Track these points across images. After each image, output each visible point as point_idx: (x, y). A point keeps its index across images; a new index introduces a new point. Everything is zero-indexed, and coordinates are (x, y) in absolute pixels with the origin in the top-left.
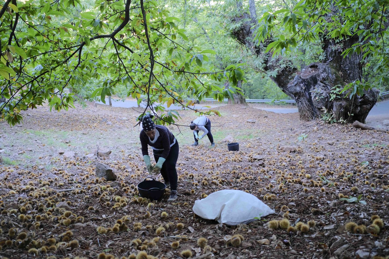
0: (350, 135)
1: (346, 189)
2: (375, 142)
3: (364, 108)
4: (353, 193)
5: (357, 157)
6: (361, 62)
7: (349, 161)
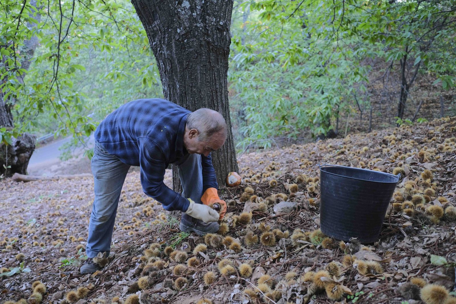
0: (11, 192)
1: (10, 259)
2: (41, 195)
3: (22, 156)
4: (18, 262)
5: (22, 216)
6: (7, 103)
7: (13, 224)
